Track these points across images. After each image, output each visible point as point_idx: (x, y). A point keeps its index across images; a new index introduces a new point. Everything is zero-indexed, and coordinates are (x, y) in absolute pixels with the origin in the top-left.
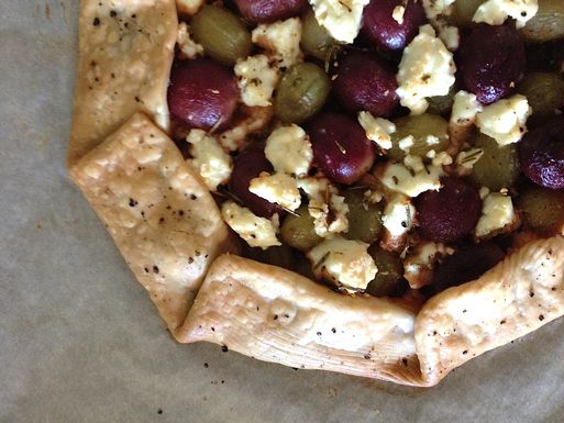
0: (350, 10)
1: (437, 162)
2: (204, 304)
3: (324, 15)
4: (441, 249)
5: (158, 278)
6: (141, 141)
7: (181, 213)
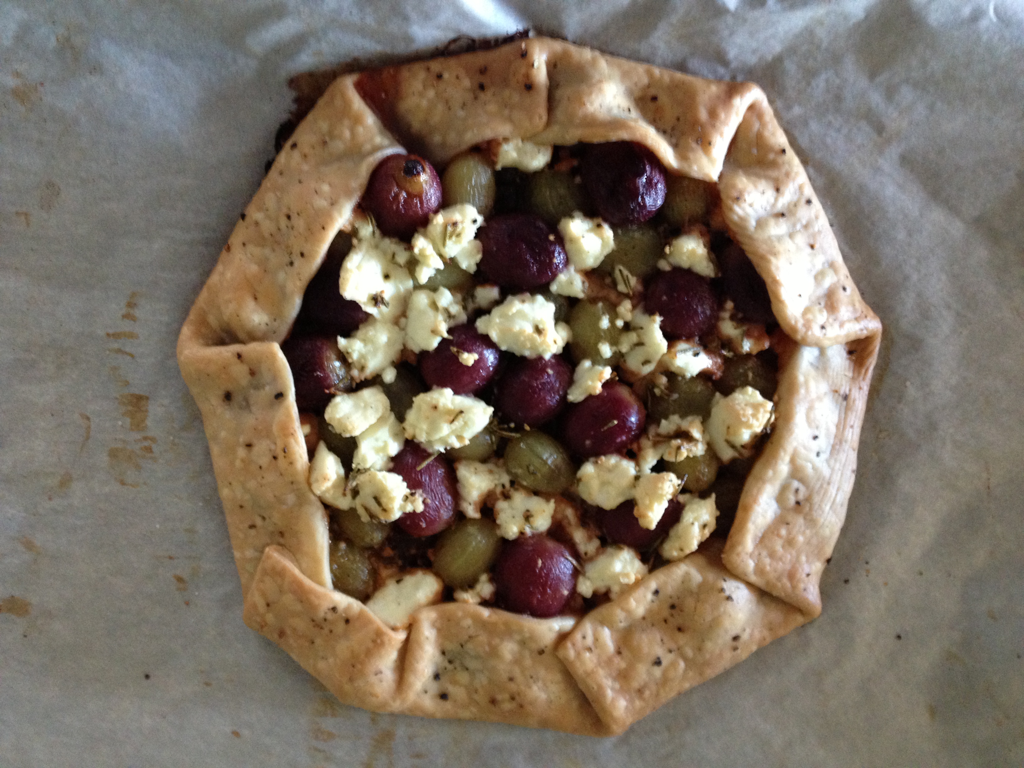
0: (461, 412)
1: (629, 317)
2: (779, 584)
3: (460, 438)
4: (726, 315)
5: (745, 636)
6: (590, 649)
7: (673, 607)
